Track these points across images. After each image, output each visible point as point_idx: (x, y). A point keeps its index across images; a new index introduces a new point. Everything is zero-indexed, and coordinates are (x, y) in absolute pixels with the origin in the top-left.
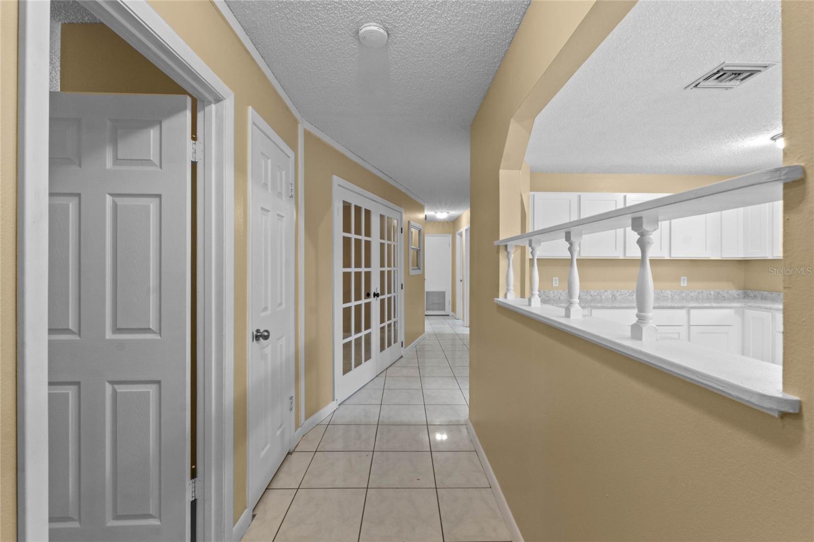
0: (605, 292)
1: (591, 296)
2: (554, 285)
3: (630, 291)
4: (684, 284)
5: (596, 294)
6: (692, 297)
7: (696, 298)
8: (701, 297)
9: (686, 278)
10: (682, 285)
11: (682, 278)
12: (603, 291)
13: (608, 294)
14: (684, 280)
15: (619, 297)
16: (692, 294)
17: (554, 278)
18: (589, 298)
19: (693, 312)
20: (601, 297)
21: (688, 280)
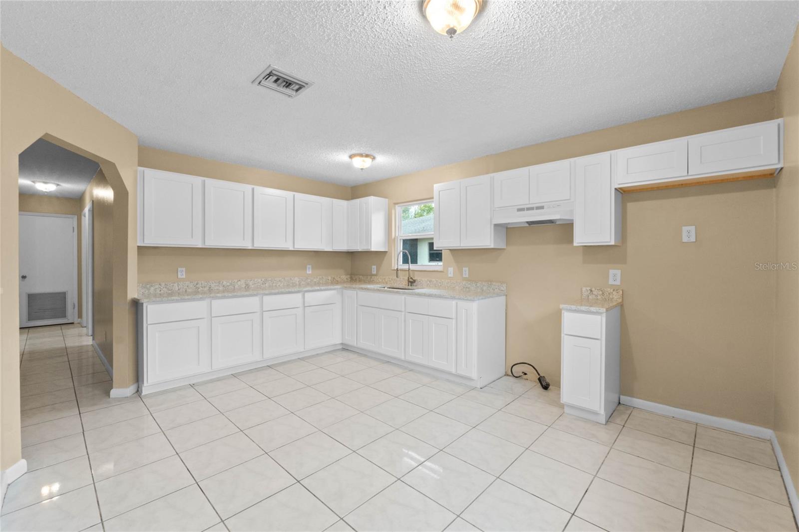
0: (238, 281)
1: (224, 286)
2: (179, 276)
3: (263, 280)
4: (309, 272)
5: (228, 284)
6: (315, 282)
7: (318, 283)
8: (321, 282)
9: (310, 266)
10: (308, 272)
11: (308, 266)
12: (236, 281)
13: (242, 283)
14: (309, 268)
15: (253, 286)
16: (315, 280)
17: (179, 269)
18: (221, 288)
19: (306, 294)
20: (235, 287)
21: (313, 268)
